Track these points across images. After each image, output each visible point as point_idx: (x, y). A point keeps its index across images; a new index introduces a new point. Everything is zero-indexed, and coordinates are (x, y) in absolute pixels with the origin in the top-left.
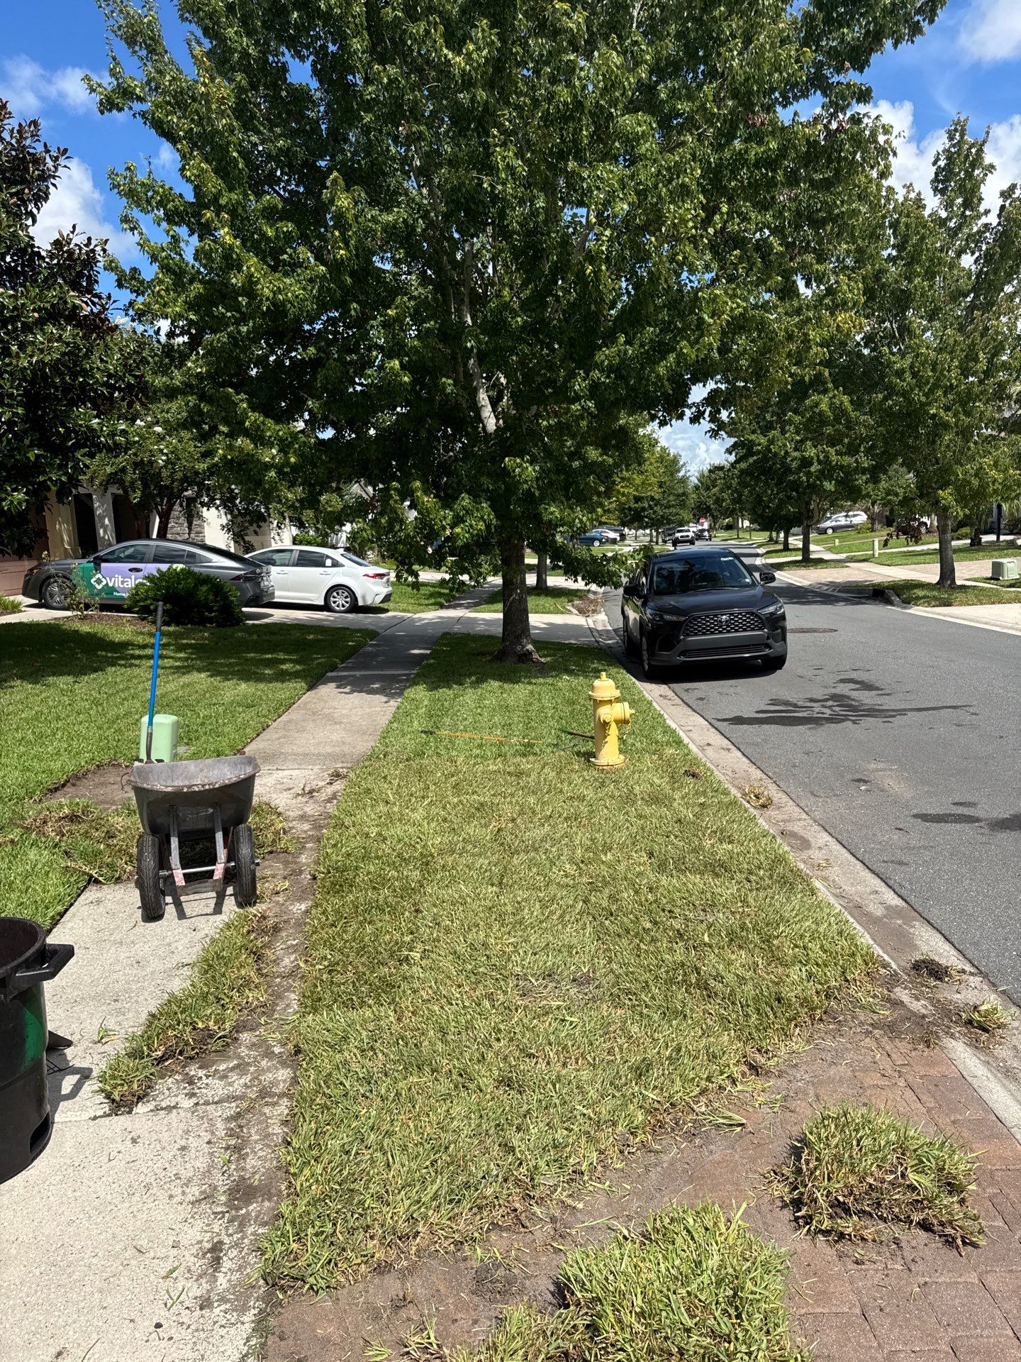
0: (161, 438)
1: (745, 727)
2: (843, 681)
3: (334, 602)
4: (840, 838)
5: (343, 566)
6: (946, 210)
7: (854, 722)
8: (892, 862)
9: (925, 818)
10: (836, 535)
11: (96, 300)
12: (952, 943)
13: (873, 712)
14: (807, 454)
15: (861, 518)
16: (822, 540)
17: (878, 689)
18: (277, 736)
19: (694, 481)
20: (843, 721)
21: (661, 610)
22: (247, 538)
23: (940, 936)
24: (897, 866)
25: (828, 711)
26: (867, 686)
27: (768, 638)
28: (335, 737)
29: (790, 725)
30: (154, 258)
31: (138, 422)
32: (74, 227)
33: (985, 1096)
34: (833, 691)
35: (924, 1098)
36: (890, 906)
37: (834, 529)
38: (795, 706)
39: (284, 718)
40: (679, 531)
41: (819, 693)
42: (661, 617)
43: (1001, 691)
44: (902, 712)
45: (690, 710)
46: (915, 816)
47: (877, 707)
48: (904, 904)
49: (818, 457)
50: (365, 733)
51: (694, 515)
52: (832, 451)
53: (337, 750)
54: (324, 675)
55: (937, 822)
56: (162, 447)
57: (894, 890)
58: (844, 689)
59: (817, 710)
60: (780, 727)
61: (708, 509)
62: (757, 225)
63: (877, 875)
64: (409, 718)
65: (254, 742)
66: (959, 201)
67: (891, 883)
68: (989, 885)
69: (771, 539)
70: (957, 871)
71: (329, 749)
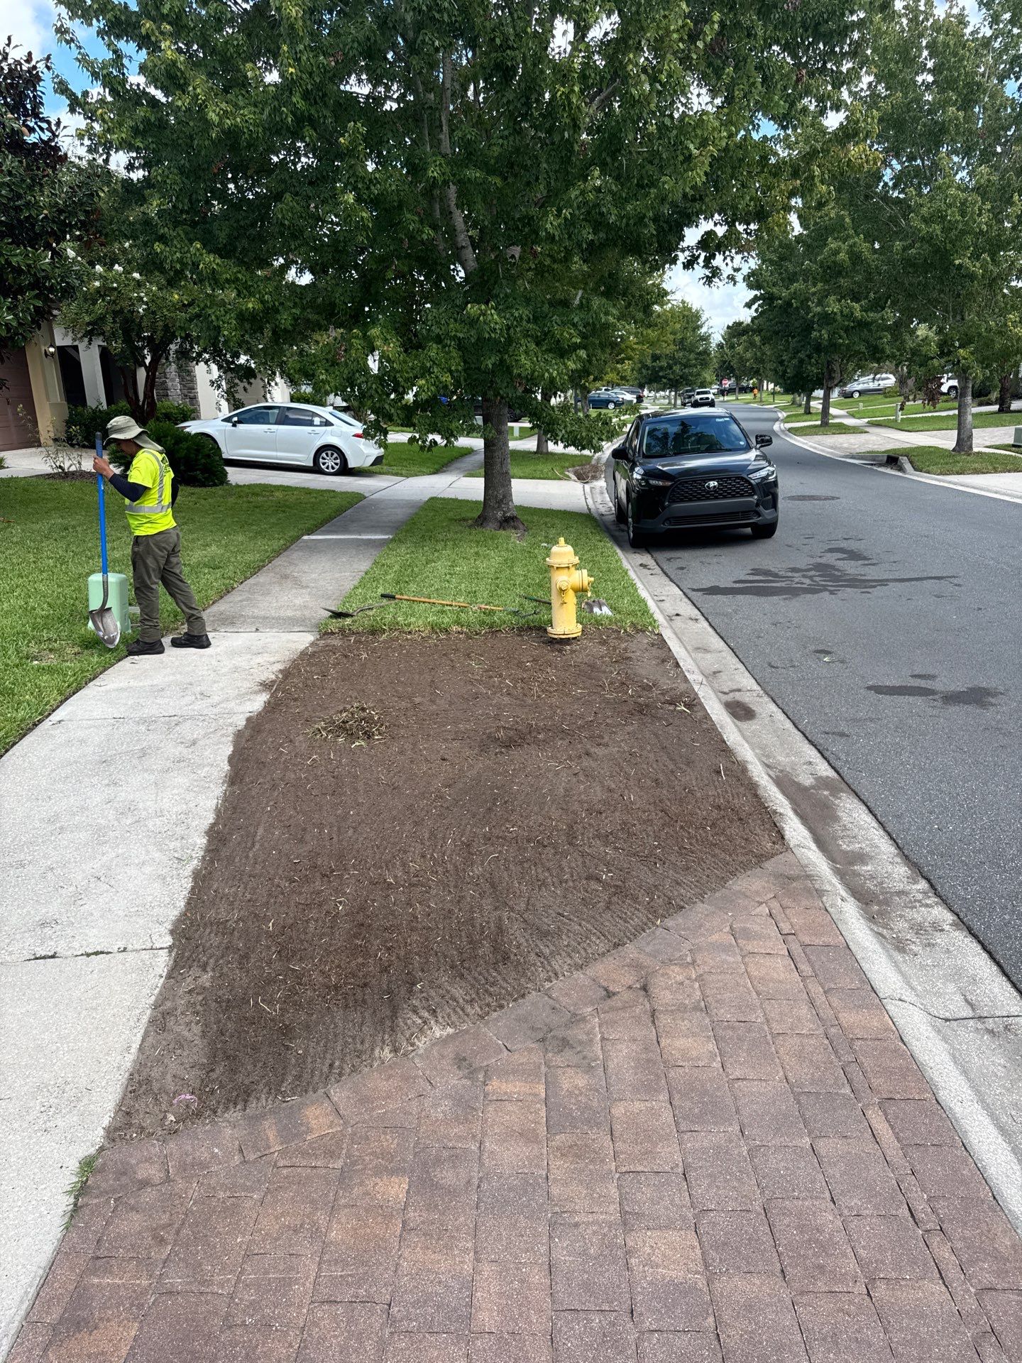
0: (139, 284)
1: (719, 597)
2: (831, 550)
3: (324, 464)
4: (786, 709)
5: (332, 425)
6: (991, 27)
7: (832, 593)
8: (834, 733)
9: (878, 690)
10: (862, 398)
11: (45, 125)
12: (875, 816)
13: (855, 582)
14: (829, 310)
15: (889, 380)
16: (846, 404)
17: (865, 558)
18: (240, 598)
19: (717, 338)
20: (821, 591)
21: (648, 474)
22: (237, 396)
23: (865, 808)
24: (838, 738)
25: (807, 581)
26: (854, 555)
27: (757, 505)
28: (299, 601)
29: (766, 595)
30: (95, 75)
31: (116, 267)
32: (9, 39)
33: (866, 966)
34: (819, 560)
35: (802, 967)
36: (821, 777)
37: (861, 392)
38: (776, 575)
39: (251, 581)
40: (698, 393)
41: (803, 562)
42: (647, 482)
43: (991, 562)
44: (883, 582)
45: (667, 579)
46: (869, 688)
47: (859, 577)
48: (836, 775)
49: (842, 312)
50: (329, 598)
51: (717, 376)
52: (856, 306)
53: (298, 614)
54: (299, 538)
55: (891, 694)
56: (142, 294)
57: (828, 762)
58: (830, 559)
59: (797, 580)
60: (755, 597)
61: (732, 369)
62: (765, 40)
63: (815, 746)
64: (374, 585)
65: (216, 604)
66: (1007, 16)
67: (827, 754)
68: (928, 758)
69: (794, 402)
70: (898, 743)
71: (290, 613)
